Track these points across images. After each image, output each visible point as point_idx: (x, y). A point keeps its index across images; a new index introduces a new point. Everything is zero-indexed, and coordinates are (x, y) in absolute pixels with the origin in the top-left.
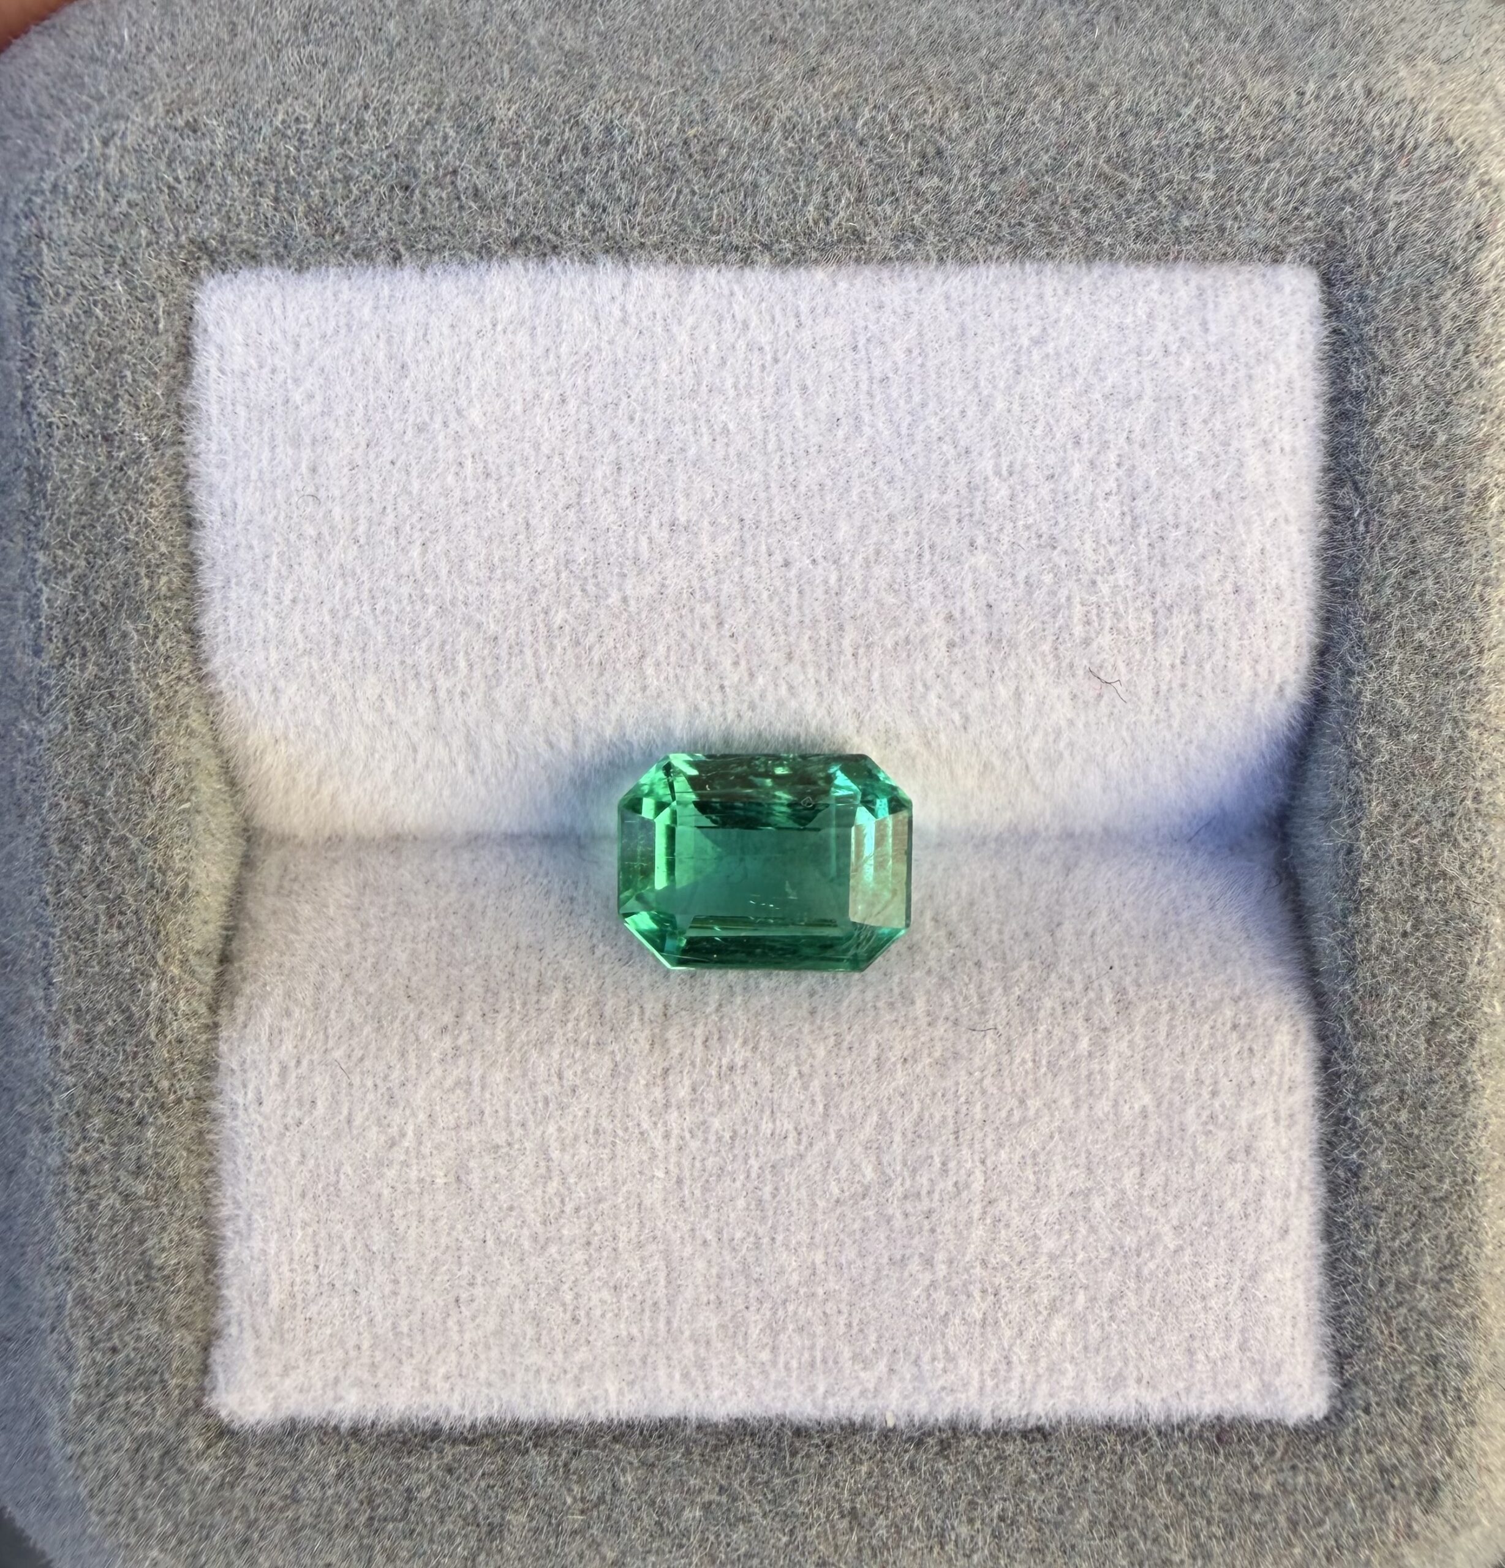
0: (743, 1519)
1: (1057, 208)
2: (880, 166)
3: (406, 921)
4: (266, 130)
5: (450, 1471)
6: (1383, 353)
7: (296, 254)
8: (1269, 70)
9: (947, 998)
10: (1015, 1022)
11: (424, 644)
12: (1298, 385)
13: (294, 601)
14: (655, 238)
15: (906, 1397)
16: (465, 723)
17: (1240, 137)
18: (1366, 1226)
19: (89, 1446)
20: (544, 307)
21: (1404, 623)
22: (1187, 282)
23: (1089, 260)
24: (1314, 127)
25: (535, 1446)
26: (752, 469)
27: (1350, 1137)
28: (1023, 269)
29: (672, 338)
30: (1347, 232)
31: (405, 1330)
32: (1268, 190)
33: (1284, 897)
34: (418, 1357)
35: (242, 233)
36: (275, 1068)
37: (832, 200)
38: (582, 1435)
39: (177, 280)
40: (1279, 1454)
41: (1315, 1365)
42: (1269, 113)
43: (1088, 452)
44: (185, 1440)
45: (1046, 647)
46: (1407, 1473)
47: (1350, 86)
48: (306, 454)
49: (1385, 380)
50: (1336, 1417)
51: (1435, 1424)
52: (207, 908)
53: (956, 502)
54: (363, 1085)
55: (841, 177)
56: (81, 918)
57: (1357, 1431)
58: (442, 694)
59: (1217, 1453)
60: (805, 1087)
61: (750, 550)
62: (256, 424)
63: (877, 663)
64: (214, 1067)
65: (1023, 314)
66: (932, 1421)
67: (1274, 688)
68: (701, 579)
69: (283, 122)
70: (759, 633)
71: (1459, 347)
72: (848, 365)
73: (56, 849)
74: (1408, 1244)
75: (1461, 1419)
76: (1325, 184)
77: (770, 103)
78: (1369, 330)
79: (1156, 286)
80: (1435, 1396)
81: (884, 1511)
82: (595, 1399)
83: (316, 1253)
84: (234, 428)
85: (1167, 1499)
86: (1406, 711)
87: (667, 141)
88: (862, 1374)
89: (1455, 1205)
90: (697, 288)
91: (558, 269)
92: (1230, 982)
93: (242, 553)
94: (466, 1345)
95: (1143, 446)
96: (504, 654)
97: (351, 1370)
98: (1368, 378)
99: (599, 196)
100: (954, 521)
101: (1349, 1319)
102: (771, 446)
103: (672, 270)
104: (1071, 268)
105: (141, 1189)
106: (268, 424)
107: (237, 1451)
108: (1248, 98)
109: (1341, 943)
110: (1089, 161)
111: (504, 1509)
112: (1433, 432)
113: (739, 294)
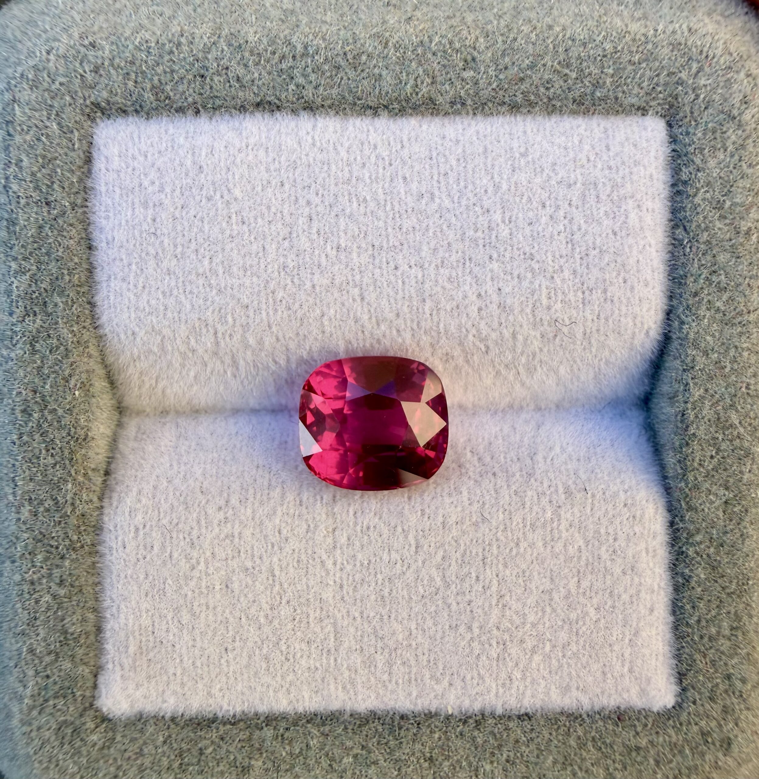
0: (373, 763)
1: (533, 87)
2: (444, 66)
3: (201, 454)
4: (131, 47)
5: (222, 739)
6: (698, 161)
7: (145, 109)
8: (639, 19)
9: (478, 492)
10: (513, 503)
11: (211, 309)
12: (655, 176)
13: (144, 287)
14: (329, 102)
15: (458, 698)
16: (231, 351)
17: (626, 51)
18: (693, 607)
19: (34, 727)
20: (273, 137)
21: (710, 298)
22: (599, 125)
23: (549, 114)
24: (663, 47)
25: (267, 725)
26: (378, 219)
27: (685, 561)
28: (516, 119)
29: (338, 153)
30: (680, 100)
31: (199, 665)
32: (640, 78)
33: (648, 440)
34: (206, 680)
35: (118, 99)
36: (133, 530)
37: (419, 82)
38: (291, 720)
39: (85, 124)
40: (649, 726)
41: (667, 679)
42: (640, 40)
43: (549, 211)
44: (84, 724)
45: (528, 310)
46: (715, 735)
47: (680, 27)
48: (150, 212)
49: (699, 174)
50: (678, 706)
51: (730, 710)
52: (98, 446)
53: (482, 236)
54: (178, 537)
55: (424, 71)
56: (32, 451)
57: (689, 713)
58: (220, 335)
59: (618, 726)
60: (406, 537)
61: (377, 261)
62: (125, 197)
63: (442, 319)
64: (101, 529)
65: (516, 140)
66: (471, 710)
67: (644, 331)
68: (353, 275)
69: (139, 43)
70: (383, 303)
71: (736, 157)
72: (427, 166)
73: (19, 416)
74: (715, 617)
75: (742, 706)
76: (668, 75)
77: (387, 34)
78: (691, 149)
79: (583, 127)
80: (729, 695)
81: (448, 758)
82: (298, 701)
83: (153, 625)
84: (113, 198)
85: (592, 749)
86: (711, 343)
87: (336, 53)
88: (435, 687)
89: (739, 596)
90: (351, 128)
91: (280, 118)
92: (622, 482)
93: (117, 263)
94: (231, 673)
95: (577, 208)
96: (251, 314)
97: (171, 686)
98: (691, 173)
99: (301, 80)
100: (481, 246)
101: (685, 656)
102: (388, 208)
103: (338, 119)
104: (540, 119)
105: (62, 592)
106: (131, 197)
107: (111, 729)
108: (629, 33)
109: (679, 461)
110: (550, 63)
111: (250, 758)
112: (724, 201)
113: (372, 131)
